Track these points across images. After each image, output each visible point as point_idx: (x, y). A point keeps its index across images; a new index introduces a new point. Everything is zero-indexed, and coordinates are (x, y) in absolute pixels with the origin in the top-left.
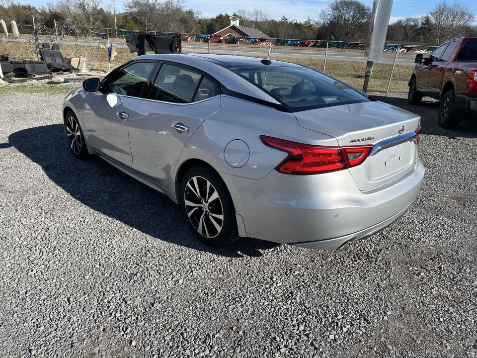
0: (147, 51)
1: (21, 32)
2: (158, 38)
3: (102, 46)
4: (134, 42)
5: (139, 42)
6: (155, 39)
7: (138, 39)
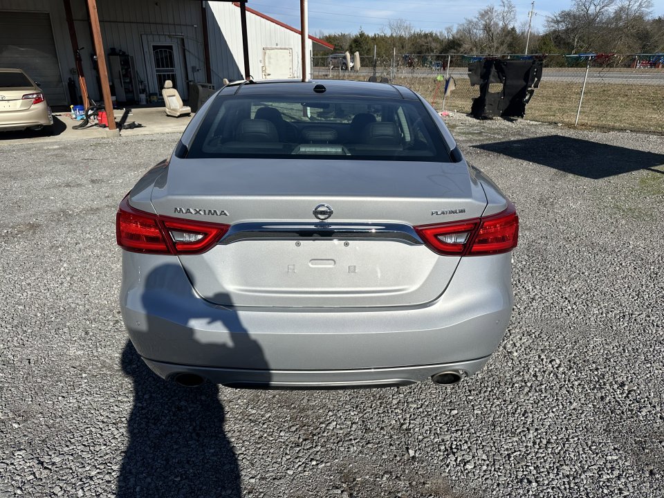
0: (493, 82)
1: (362, 66)
2: (510, 63)
3: (439, 78)
4: (479, 71)
5: (485, 70)
6: (506, 65)
7: (484, 67)
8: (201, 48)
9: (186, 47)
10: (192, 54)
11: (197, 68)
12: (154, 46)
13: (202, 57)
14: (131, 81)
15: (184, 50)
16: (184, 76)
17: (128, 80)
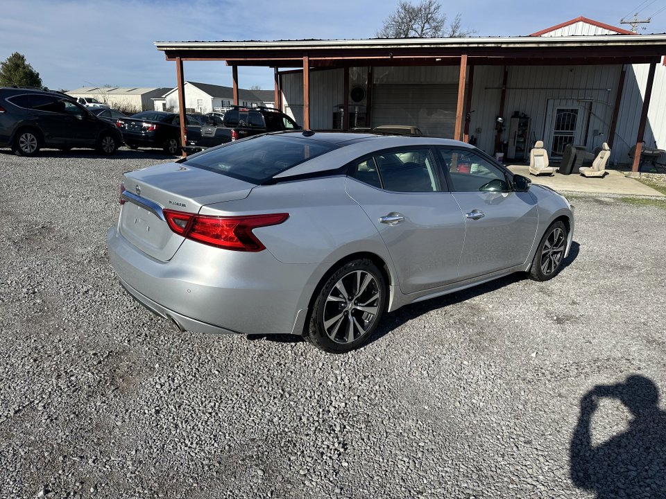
8: (610, 112)
9: (593, 111)
10: (598, 118)
11: (600, 132)
12: (558, 110)
13: (608, 121)
14: (525, 141)
15: (590, 114)
16: (583, 139)
17: (522, 140)
